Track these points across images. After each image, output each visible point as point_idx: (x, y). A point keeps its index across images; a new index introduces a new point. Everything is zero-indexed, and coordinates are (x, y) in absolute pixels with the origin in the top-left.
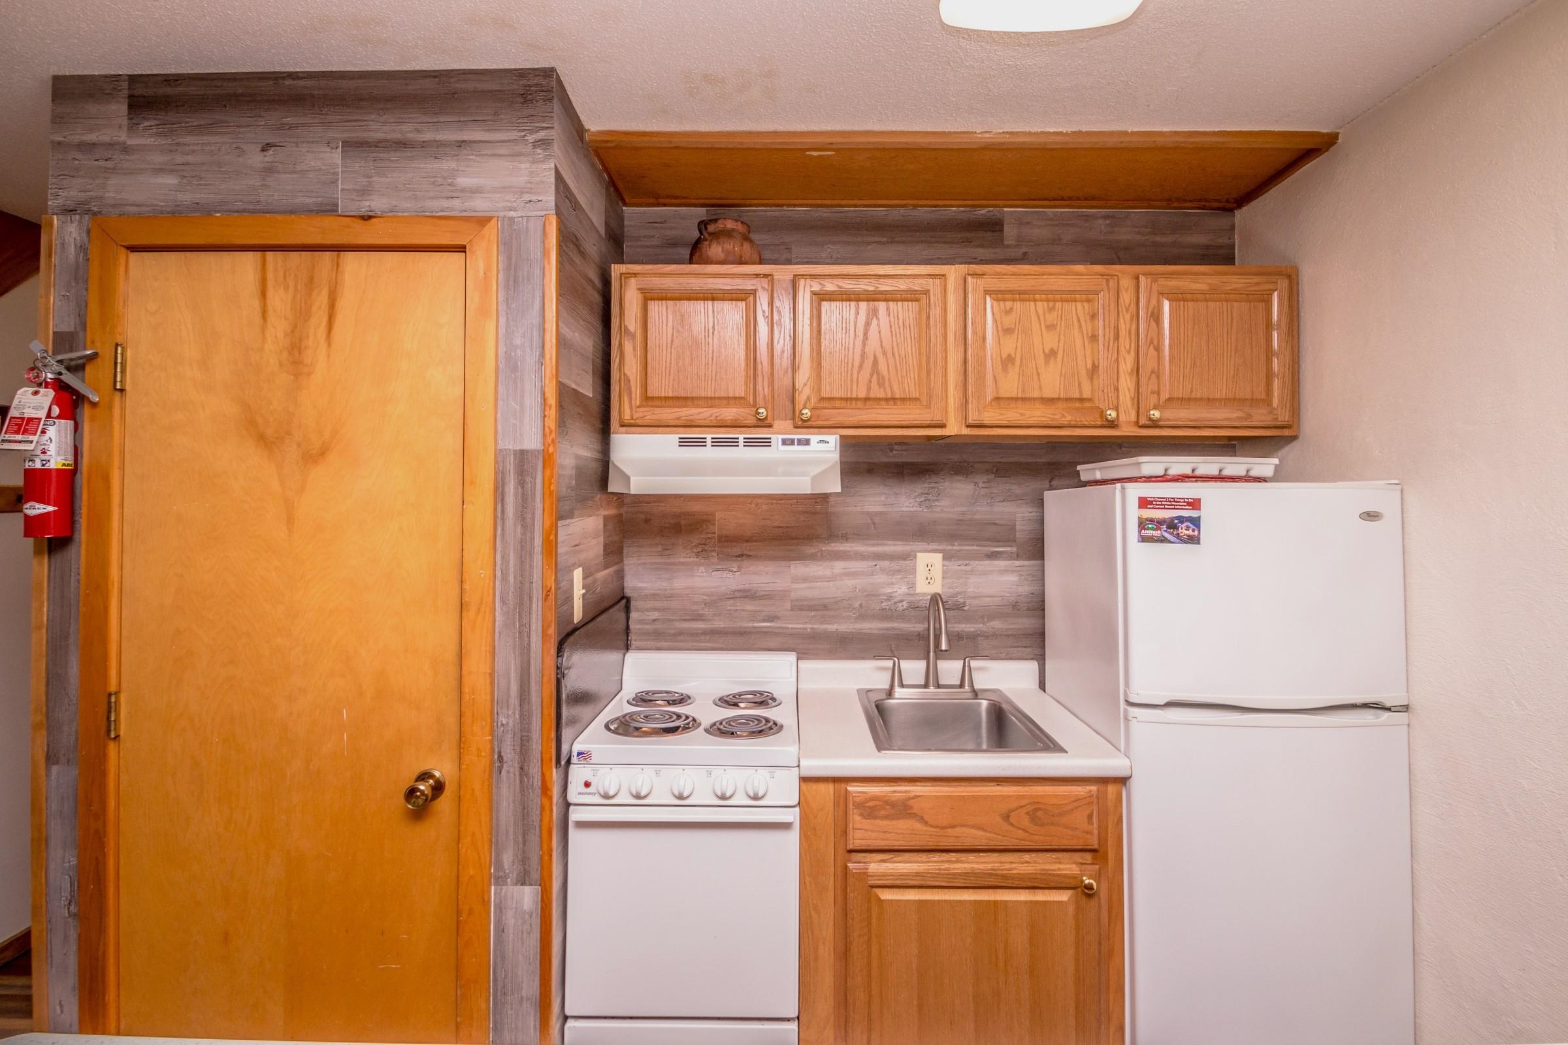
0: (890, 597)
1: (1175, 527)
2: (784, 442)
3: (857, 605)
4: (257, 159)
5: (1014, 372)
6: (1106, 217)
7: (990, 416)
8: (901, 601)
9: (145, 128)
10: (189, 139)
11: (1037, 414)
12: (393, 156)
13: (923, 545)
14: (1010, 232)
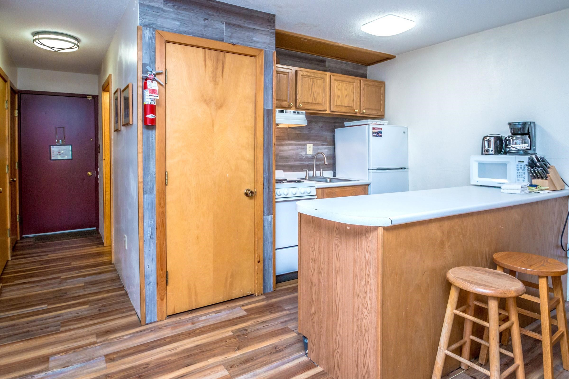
0: (301, 155)
1: (378, 134)
2: (294, 112)
3: (294, 157)
4: (203, 22)
5: (340, 99)
6: (345, 63)
7: (336, 109)
8: (304, 156)
10: (182, 12)
11: (343, 110)
12: (238, 29)
13: (308, 142)
14: (327, 64)
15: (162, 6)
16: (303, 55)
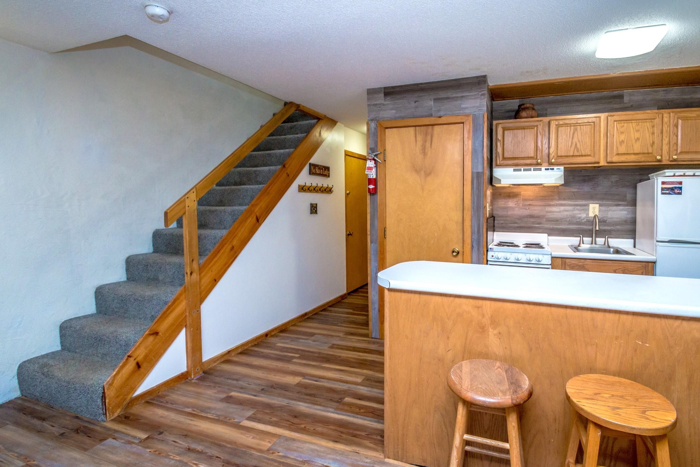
0: (579, 218)
1: (674, 190)
2: (546, 169)
3: (568, 220)
4: (413, 105)
5: (624, 146)
6: (664, 91)
7: (615, 159)
8: (584, 219)
9: (388, 100)
10: (398, 101)
11: (632, 158)
13: (592, 202)
14: (626, 99)
15: (383, 102)
16: (584, 96)
